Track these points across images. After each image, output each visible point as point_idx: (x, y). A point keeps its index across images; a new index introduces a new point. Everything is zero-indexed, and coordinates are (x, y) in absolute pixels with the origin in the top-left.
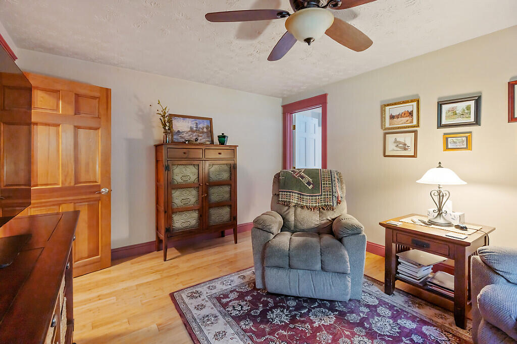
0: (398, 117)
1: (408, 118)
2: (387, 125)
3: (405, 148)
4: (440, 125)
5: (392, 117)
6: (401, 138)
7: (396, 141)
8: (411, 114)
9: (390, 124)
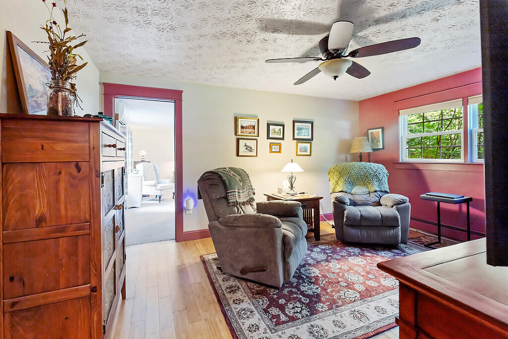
0: (246, 128)
1: (252, 130)
2: (239, 133)
3: (251, 150)
4: (268, 138)
5: (242, 127)
6: (249, 143)
7: (245, 146)
8: (254, 127)
9: (241, 132)
